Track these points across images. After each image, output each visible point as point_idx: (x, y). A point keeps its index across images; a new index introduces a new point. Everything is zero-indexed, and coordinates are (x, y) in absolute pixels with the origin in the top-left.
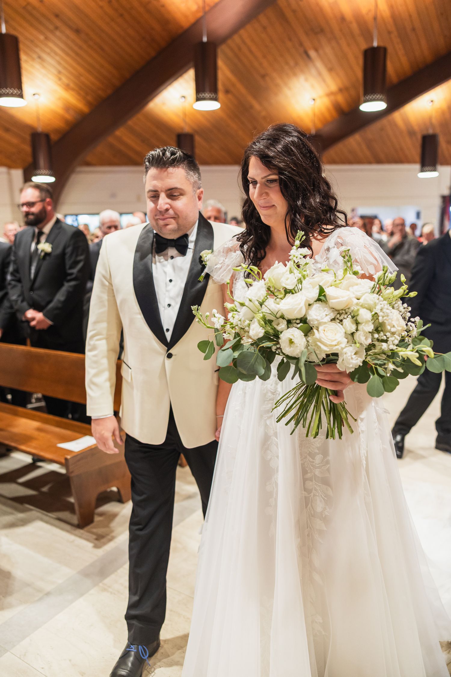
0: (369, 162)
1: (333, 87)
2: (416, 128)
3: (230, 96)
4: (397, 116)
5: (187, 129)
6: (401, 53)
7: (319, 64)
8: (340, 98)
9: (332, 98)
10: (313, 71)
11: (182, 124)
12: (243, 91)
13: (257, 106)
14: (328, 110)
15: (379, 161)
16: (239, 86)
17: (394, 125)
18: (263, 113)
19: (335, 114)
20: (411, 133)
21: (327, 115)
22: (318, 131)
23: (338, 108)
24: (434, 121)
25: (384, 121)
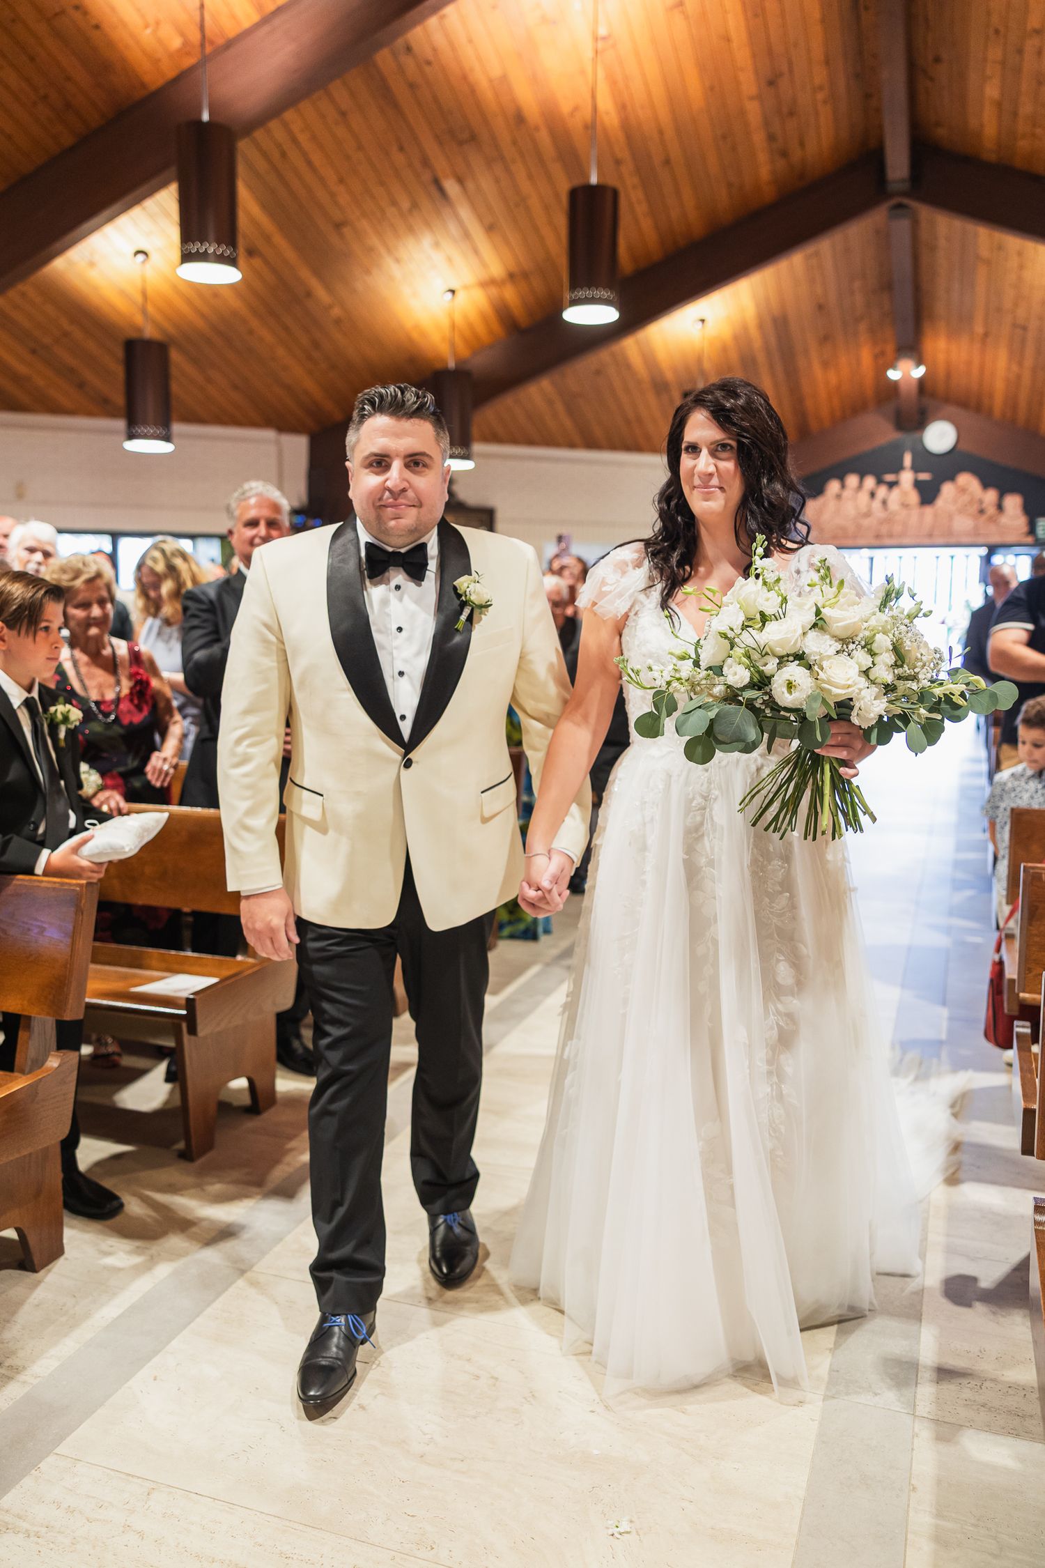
0: (572, 445)
1: (496, 269)
2: (669, 376)
3: (257, 262)
4: (630, 345)
5: (149, 332)
6: (641, 209)
7: (465, 212)
8: (510, 295)
9: (494, 291)
10: (453, 227)
11: (139, 319)
12: (290, 254)
13: (321, 293)
14: (484, 317)
15: (591, 443)
16: (278, 239)
17: (624, 365)
18: (336, 312)
19: (497, 327)
20: (660, 386)
21: (481, 330)
22: (460, 362)
23: (503, 313)
24: (707, 365)
25: (602, 356)
